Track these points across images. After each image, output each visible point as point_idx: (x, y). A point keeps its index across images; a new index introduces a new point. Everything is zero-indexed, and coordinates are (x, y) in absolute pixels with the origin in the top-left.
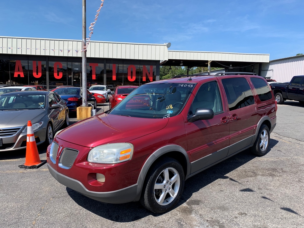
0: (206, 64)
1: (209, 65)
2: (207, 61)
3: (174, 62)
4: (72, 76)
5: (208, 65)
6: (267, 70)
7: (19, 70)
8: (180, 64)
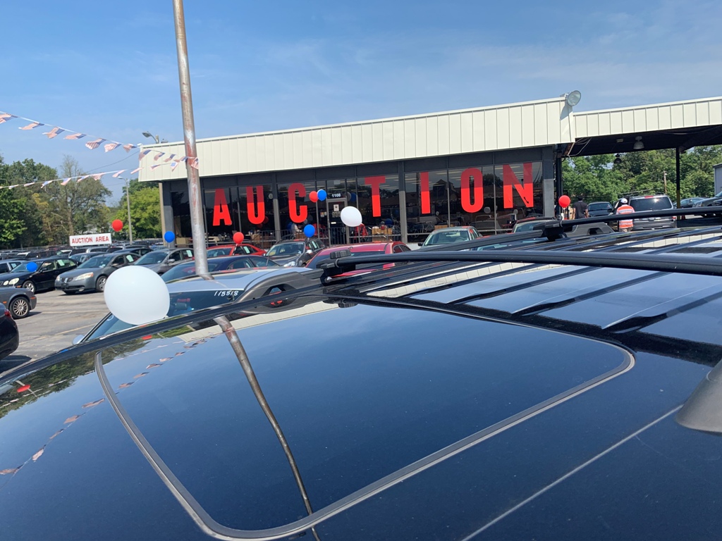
3: (621, 140)
4: (327, 213)
7: (221, 211)
8: (633, 145)
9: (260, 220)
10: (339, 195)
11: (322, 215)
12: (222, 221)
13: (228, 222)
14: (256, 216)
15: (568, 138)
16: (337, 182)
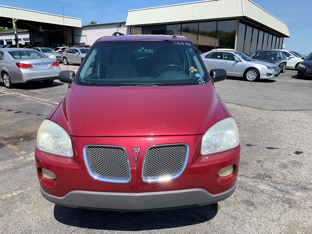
6: (81, 36)
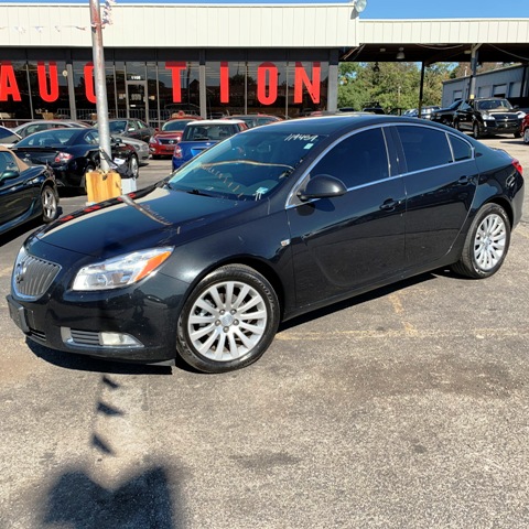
0: (467, 52)
1: (473, 56)
2: (468, 46)
3: (383, 50)
4: (126, 95)
5: (470, 55)
7: (9, 85)
8: (396, 55)
9: (54, 97)
10: (139, 78)
11: (121, 97)
12: (10, 97)
13: (17, 98)
14: (49, 93)
15: (354, 42)
16: (136, 64)
